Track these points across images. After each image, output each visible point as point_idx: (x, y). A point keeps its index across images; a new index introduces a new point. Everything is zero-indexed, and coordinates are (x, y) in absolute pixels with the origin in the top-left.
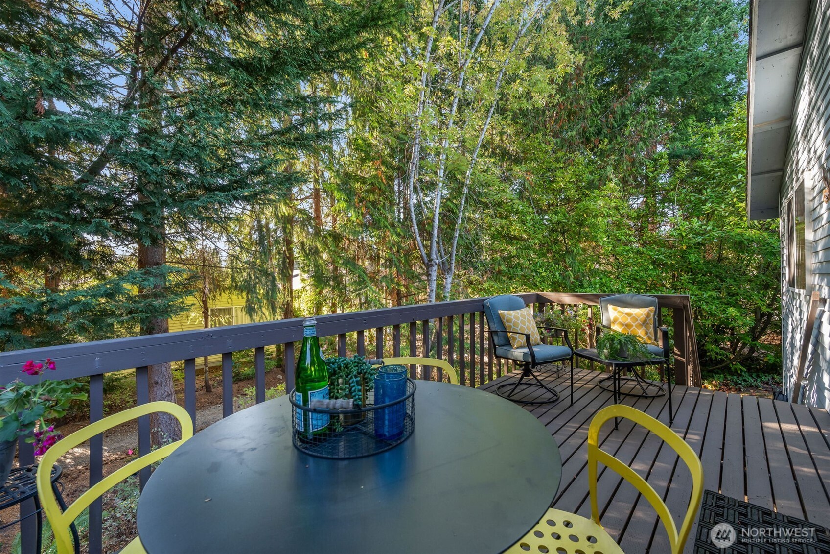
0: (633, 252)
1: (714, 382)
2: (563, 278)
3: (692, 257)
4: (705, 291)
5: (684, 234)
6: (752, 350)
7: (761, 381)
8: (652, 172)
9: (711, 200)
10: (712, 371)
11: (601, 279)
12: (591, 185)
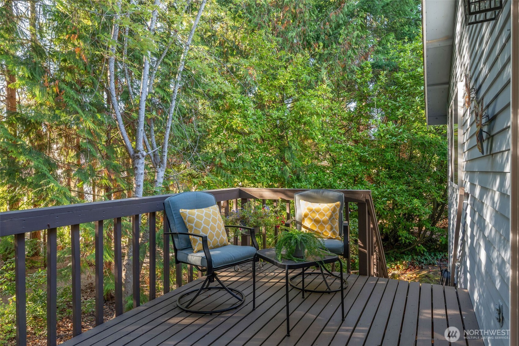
0: (344, 149)
1: (404, 262)
2: (282, 173)
3: (388, 156)
4: (398, 185)
5: (382, 135)
6: (432, 234)
7: (437, 259)
8: (360, 79)
9: (403, 107)
10: (403, 253)
11: (317, 173)
12: (309, 86)
